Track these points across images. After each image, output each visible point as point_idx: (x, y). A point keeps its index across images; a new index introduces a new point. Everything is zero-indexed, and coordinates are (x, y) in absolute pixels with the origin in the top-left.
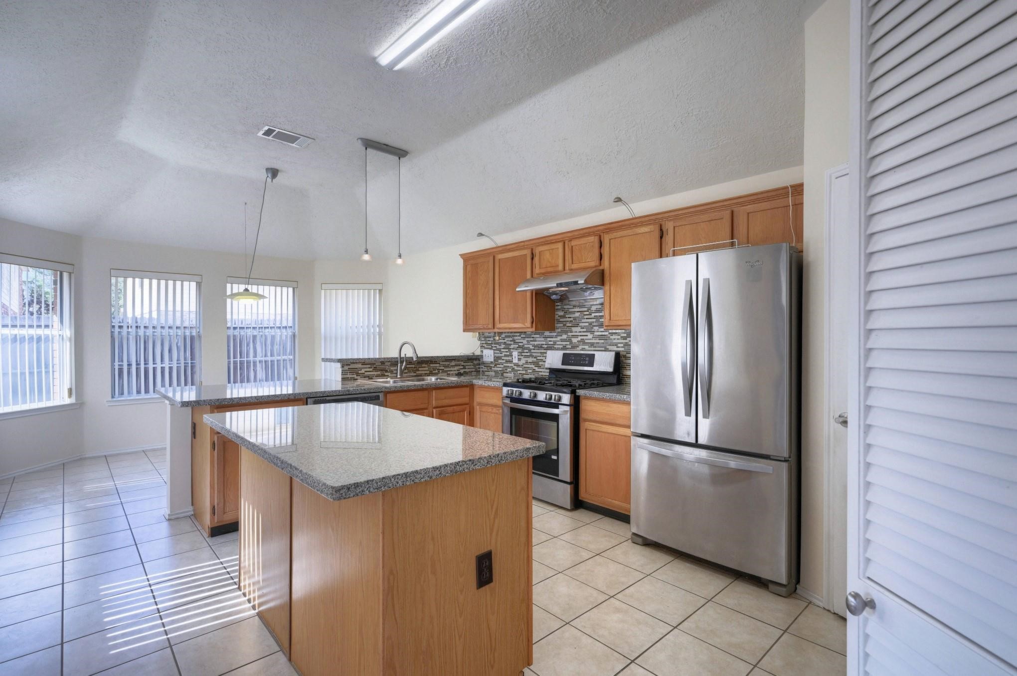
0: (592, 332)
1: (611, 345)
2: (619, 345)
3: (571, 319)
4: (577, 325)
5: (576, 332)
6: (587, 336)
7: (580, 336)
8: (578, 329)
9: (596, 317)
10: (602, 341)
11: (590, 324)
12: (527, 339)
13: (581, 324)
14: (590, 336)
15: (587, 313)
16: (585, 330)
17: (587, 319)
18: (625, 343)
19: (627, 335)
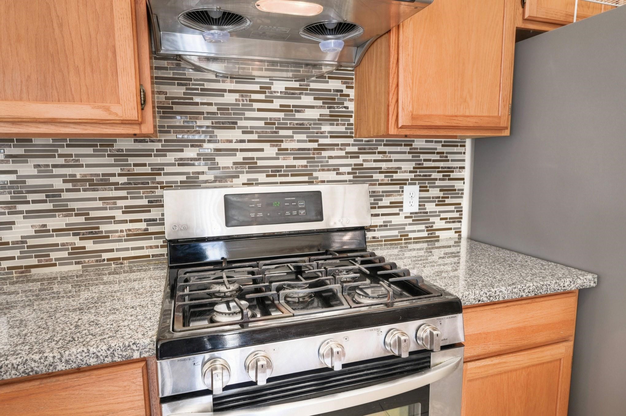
0: (276, 142)
1: (323, 170)
2: (342, 169)
3: (214, 109)
4: (232, 125)
5: (231, 141)
6: (262, 150)
7: (242, 150)
8: (236, 134)
9: (284, 109)
10: (304, 162)
11: (269, 123)
12: (33, 161)
13: (240, 123)
14: (270, 150)
15: (262, 97)
16: (255, 137)
17: (259, 110)
18: (355, 165)
19: (359, 149)
